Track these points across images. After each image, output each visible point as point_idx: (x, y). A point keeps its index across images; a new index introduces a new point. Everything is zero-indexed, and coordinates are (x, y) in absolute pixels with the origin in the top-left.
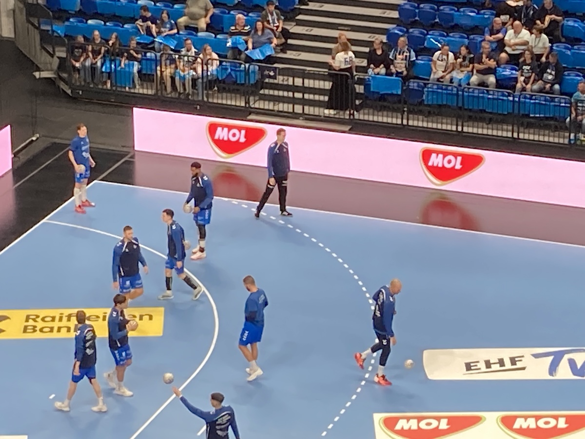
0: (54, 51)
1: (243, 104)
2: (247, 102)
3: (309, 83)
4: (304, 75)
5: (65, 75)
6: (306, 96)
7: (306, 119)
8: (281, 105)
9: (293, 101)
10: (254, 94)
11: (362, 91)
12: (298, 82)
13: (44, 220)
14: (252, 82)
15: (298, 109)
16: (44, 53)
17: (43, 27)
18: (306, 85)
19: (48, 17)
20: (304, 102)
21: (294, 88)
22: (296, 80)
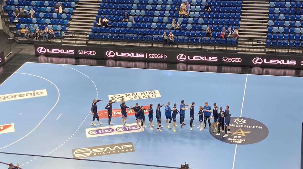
0: (13, 32)
1: (61, 42)
2: (62, 41)
3: (76, 35)
4: (74, 34)
5: (16, 38)
6: (76, 39)
7: (76, 44)
8: (70, 41)
9: (73, 40)
10: (63, 39)
11: (89, 37)
12: (74, 35)
13: (15, 73)
14: (62, 36)
15: (74, 42)
16: (11, 33)
17: (10, 26)
18: (75, 36)
19: (11, 24)
20: (75, 40)
21: (72, 37)
22: (73, 35)
